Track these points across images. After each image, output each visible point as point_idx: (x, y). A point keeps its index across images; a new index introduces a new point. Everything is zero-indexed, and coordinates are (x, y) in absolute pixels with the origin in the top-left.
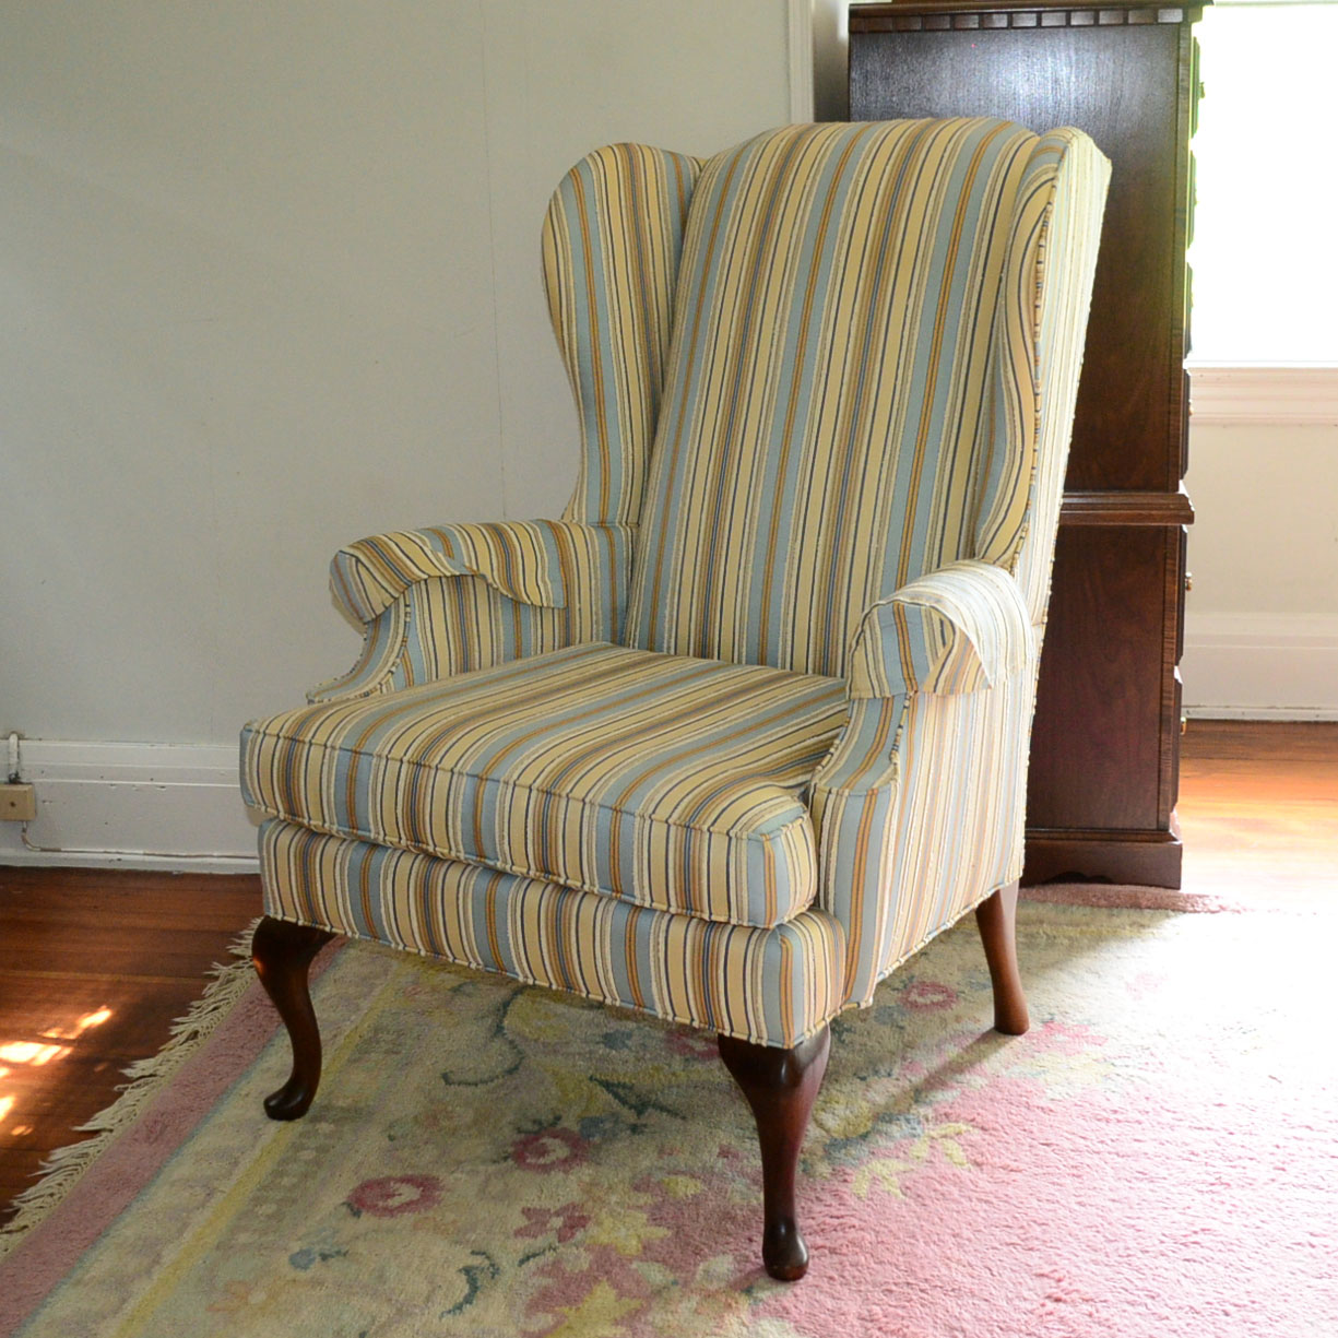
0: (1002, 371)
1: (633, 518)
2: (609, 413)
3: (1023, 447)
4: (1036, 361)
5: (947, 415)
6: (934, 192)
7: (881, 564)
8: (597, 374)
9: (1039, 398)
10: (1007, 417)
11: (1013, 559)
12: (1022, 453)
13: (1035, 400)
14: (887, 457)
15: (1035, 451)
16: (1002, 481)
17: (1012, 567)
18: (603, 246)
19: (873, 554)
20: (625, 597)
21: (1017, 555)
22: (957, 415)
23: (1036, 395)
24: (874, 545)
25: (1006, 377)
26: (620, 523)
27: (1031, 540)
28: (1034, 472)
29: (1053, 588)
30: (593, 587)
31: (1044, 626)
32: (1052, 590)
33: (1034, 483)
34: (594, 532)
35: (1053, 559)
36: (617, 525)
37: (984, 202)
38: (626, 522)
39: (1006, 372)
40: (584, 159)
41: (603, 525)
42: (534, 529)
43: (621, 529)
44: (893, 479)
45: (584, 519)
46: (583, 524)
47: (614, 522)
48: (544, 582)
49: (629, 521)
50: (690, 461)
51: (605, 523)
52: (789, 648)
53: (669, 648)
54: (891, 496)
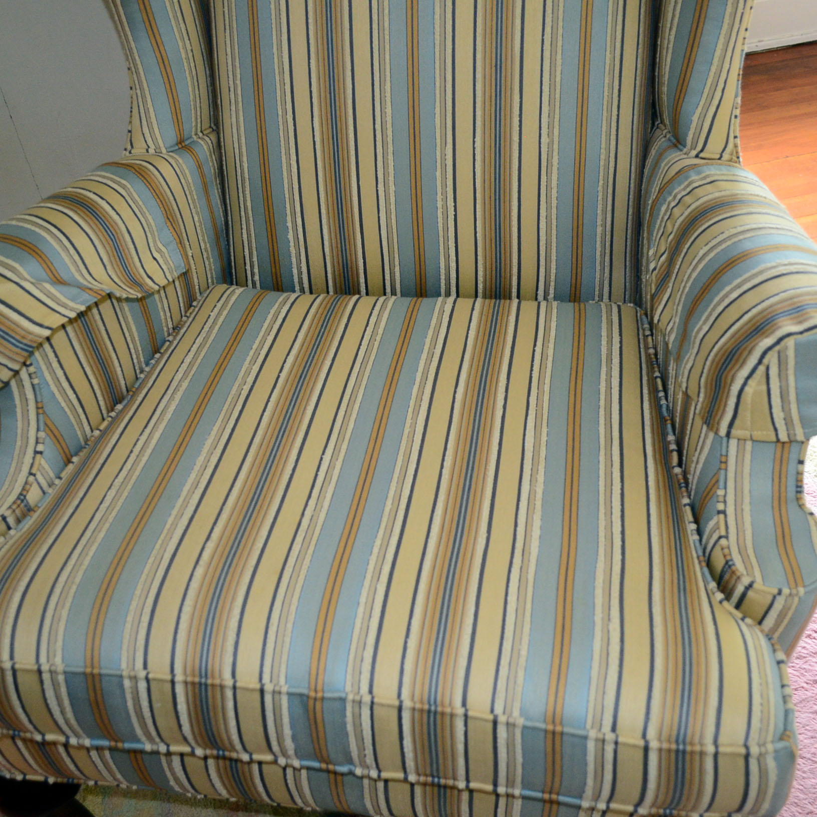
1: (206, 124)
11: (735, 145)
17: (738, 158)
19: (544, 149)
26: (197, 136)
34: (178, 158)
36: (195, 138)
38: (201, 131)
41: (183, 144)
42: (124, 187)
43: (200, 141)
44: (559, 57)
45: (162, 145)
46: (164, 151)
47: (191, 137)
48: (159, 251)
49: (203, 128)
50: (280, 57)
51: (183, 142)
52: (453, 265)
53: (300, 273)
54: (558, 79)
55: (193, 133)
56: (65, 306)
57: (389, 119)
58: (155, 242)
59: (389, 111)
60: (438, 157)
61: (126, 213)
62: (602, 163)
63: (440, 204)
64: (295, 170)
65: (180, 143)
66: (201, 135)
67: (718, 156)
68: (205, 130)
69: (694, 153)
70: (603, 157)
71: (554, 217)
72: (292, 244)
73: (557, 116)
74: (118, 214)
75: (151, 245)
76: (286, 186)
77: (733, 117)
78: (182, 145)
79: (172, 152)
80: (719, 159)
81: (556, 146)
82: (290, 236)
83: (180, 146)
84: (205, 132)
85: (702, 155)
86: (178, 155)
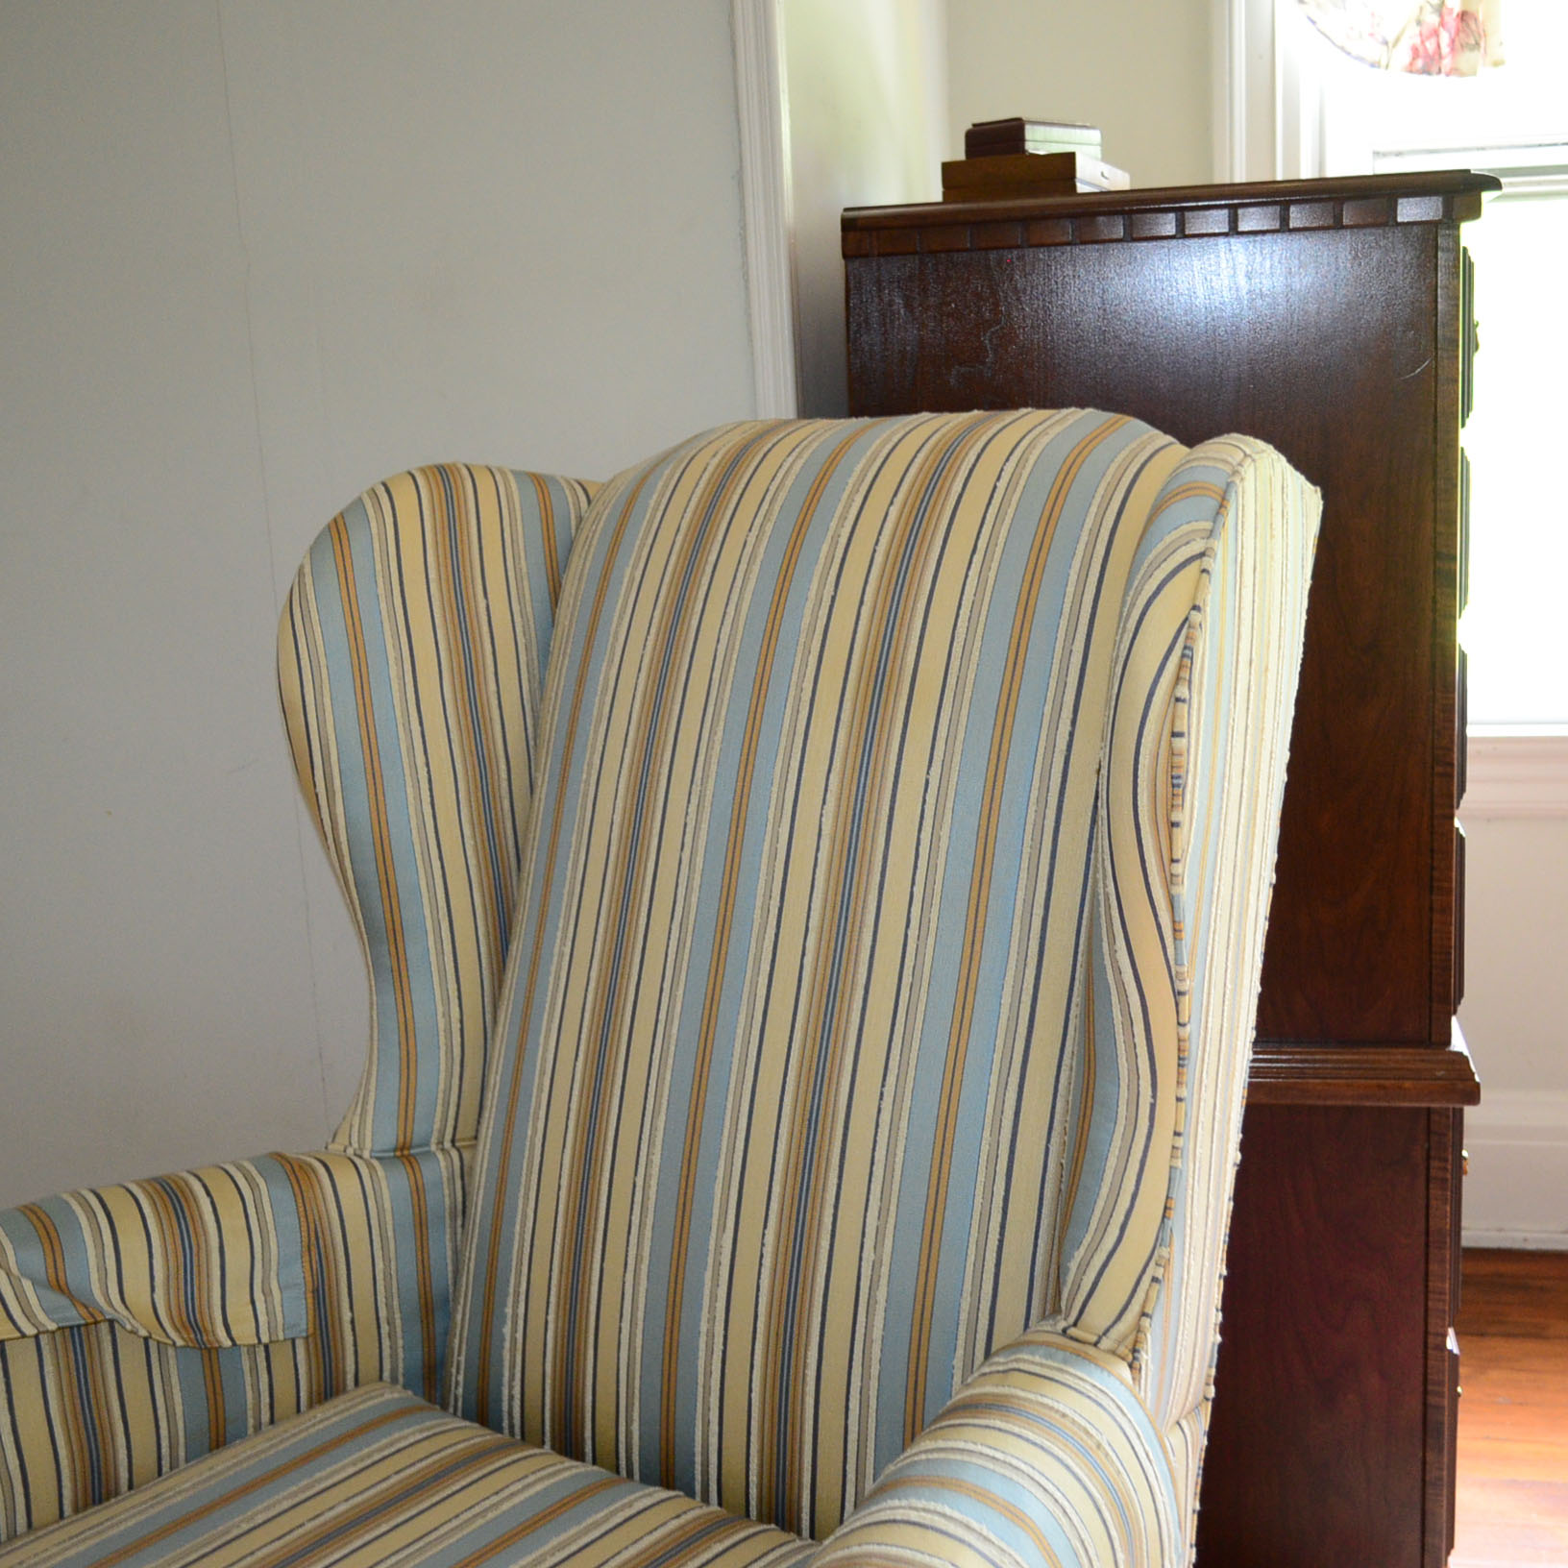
0: (1105, 945)
1: (466, 1130)
2: (412, 952)
3: (1154, 1096)
4: (1176, 931)
5: (1006, 1000)
6: (978, 558)
7: (881, 1295)
8: (387, 883)
9: (1185, 1000)
10: (1120, 1038)
11: (1138, 1329)
12: (1153, 1107)
13: (1177, 1005)
14: (891, 1079)
15: (1179, 1100)
16: (1112, 1162)
17: (1134, 1351)
18: (392, 654)
19: (867, 1272)
20: (450, 1275)
21: (1146, 1322)
22: (1027, 999)
23: (1178, 994)
24: (869, 1254)
25: (1115, 962)
26: (441, 1142)
27: (1176, 1279)
28: (1180, 1142)
29: (1225, 1329)
30: (380, 1277)
31: (1210, 1404)
32: (1222, 1333)
33: (1179, 1163)
34: (381, 1172)
35: (1225, 1272)
36: (433, 1147)
37: (1073, 577)
38: (453, 1141)
39: (1113, 952)
40: (360, 499)
41: (406, 1152)
42: (253, 1186)
43: (440, 1156)
44: (904, 1124)
45: (368, 1144)
46: (366, 1154)
47: (427, 1144)
48: (267, 1293)
49: (458, 1137)
51: (409, 1149)
52: (714, 1440)
53: (511, 1398)
54: (899, 1160)
55: (434, 1140)
56: (29, 1316)
57: (655, 1171)
58: (265, 1278)
59: (657, 1159)
60: (712, 1247)
61: (233, 1221)
63: (704, 1327)
64: (530, 1224)
65: (402, 1149)
66: (447, 1145)
67: (1094, 1339)
68: (464, 1140)
69: (1062, 1324)
71: (873, 1393)
72: (507, 1345)
73: (892, 1221)
75: (258, 1280)
77: (1147, 1279)
78: (405, 1154)
79: (378, 1158)
80: (1096, 1344)
81: (885, 1270)
82: (507, 1330)
83: (398, 1153)
84: (457, 1144)
85: (1073, 1331)
86: (384, 1166)
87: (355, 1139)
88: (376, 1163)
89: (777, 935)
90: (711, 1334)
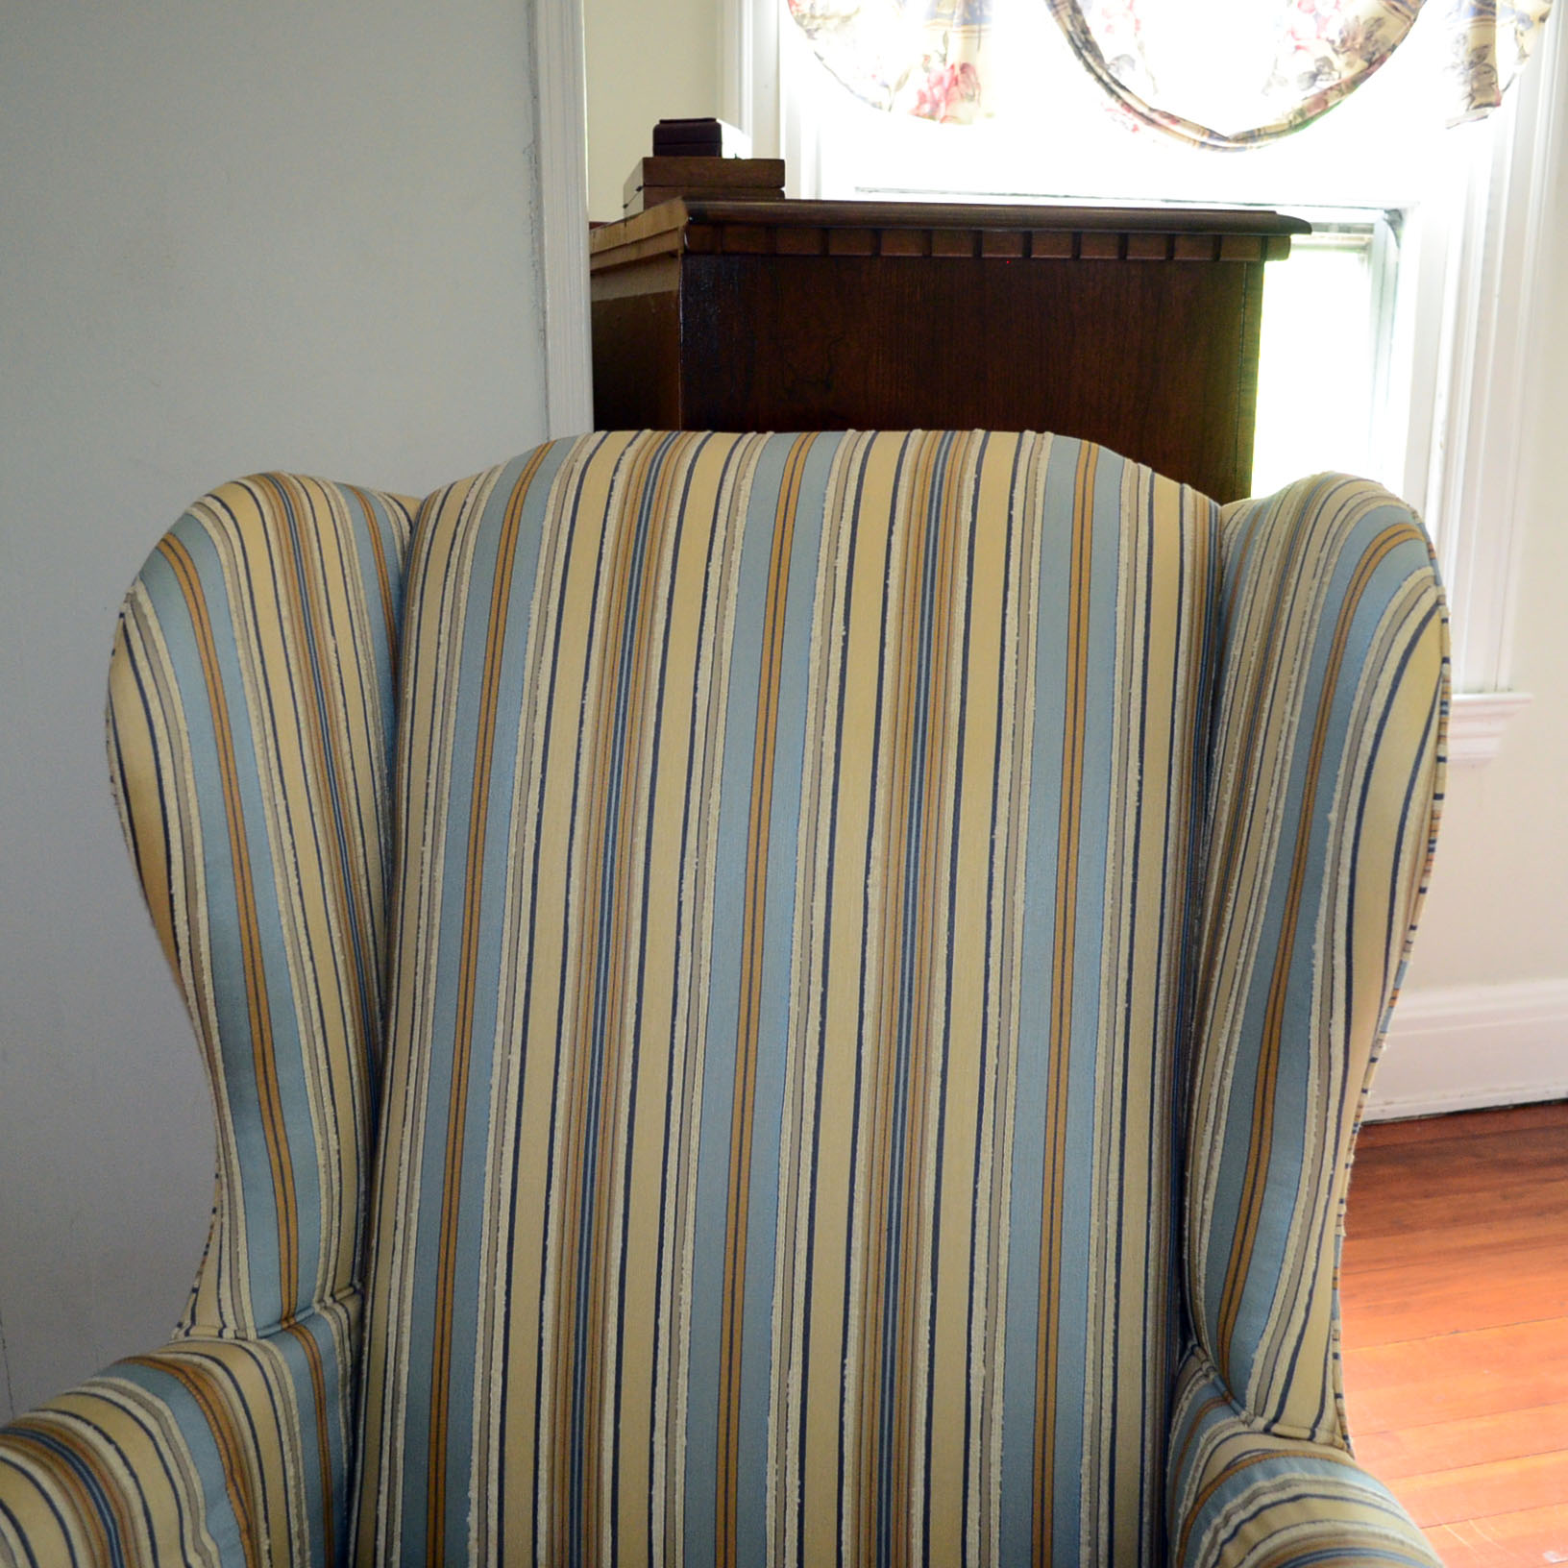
1: (342, 1280)
6: (1013, 594)
9: (1375, 1066)
11: (1338, 1412)
17: (1345, 1438)
18: (253, 712)
19: (976, 1388)
23: (1373, 1060)
24: (978, 1370)
26: (321, 1300)
34: (277, 1352)
36: (317, 1308)
38: (332, 1294)
40: (187, 515)
41: (292, 1322)
42: (157, 1416)
43: (325, 1314)
44: (1005, 1221)
45: (250, 1323)
46: (252, 1335)
47: (309, 1306)
49: (336, 1288)
50: (497, 1180)
51: (293, 1316)
54: (1003, 1260)
55: (315, 1299)
57: (685, 1310)
58: (196, 1532)
59: (686, 1295)
60: (774, 1388)
61: (149, 1470)
62: (1088, 1421)
63: (771, 1480)
64: (497, 1390)
65: (287, 1319)
66: (329, 1301)
67: (1307, 1434)
68: (340, 1291)
69: (1261, 1423)
70: (1088, 1409)
71: (995, 1522)
73: (1001, 1329)
74: (133, 1475)
75: (188, 1536)
76: (477, 1417)
77: (1330, 1357)
78: (290, 1323)
79: (266, 1337)
80: (1311, 1439)
81: (998, 1384)
82: (473, 1520)
83: (285, 1325)
84: (338, 1296)
85: (1276, 1428)
86: (276, 1344)
87: (229, 1317)
88: (264, 1342)
89: (823, 1024)
90: (781, 1487)
